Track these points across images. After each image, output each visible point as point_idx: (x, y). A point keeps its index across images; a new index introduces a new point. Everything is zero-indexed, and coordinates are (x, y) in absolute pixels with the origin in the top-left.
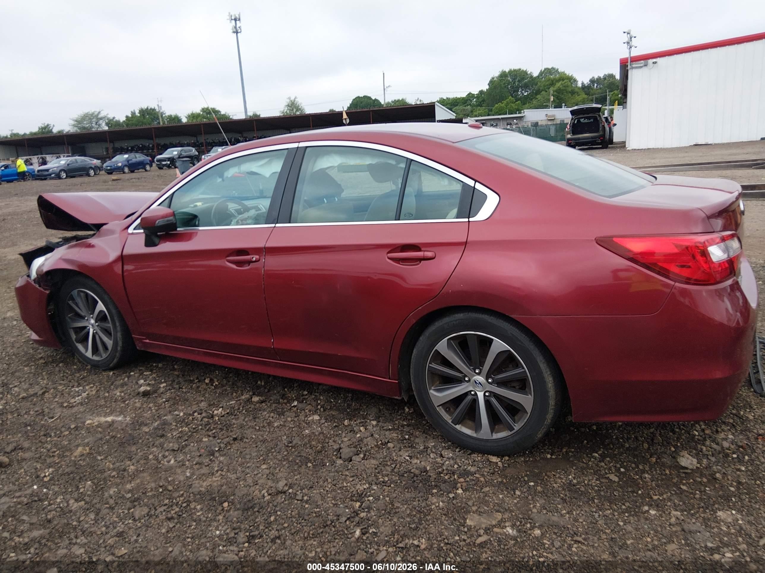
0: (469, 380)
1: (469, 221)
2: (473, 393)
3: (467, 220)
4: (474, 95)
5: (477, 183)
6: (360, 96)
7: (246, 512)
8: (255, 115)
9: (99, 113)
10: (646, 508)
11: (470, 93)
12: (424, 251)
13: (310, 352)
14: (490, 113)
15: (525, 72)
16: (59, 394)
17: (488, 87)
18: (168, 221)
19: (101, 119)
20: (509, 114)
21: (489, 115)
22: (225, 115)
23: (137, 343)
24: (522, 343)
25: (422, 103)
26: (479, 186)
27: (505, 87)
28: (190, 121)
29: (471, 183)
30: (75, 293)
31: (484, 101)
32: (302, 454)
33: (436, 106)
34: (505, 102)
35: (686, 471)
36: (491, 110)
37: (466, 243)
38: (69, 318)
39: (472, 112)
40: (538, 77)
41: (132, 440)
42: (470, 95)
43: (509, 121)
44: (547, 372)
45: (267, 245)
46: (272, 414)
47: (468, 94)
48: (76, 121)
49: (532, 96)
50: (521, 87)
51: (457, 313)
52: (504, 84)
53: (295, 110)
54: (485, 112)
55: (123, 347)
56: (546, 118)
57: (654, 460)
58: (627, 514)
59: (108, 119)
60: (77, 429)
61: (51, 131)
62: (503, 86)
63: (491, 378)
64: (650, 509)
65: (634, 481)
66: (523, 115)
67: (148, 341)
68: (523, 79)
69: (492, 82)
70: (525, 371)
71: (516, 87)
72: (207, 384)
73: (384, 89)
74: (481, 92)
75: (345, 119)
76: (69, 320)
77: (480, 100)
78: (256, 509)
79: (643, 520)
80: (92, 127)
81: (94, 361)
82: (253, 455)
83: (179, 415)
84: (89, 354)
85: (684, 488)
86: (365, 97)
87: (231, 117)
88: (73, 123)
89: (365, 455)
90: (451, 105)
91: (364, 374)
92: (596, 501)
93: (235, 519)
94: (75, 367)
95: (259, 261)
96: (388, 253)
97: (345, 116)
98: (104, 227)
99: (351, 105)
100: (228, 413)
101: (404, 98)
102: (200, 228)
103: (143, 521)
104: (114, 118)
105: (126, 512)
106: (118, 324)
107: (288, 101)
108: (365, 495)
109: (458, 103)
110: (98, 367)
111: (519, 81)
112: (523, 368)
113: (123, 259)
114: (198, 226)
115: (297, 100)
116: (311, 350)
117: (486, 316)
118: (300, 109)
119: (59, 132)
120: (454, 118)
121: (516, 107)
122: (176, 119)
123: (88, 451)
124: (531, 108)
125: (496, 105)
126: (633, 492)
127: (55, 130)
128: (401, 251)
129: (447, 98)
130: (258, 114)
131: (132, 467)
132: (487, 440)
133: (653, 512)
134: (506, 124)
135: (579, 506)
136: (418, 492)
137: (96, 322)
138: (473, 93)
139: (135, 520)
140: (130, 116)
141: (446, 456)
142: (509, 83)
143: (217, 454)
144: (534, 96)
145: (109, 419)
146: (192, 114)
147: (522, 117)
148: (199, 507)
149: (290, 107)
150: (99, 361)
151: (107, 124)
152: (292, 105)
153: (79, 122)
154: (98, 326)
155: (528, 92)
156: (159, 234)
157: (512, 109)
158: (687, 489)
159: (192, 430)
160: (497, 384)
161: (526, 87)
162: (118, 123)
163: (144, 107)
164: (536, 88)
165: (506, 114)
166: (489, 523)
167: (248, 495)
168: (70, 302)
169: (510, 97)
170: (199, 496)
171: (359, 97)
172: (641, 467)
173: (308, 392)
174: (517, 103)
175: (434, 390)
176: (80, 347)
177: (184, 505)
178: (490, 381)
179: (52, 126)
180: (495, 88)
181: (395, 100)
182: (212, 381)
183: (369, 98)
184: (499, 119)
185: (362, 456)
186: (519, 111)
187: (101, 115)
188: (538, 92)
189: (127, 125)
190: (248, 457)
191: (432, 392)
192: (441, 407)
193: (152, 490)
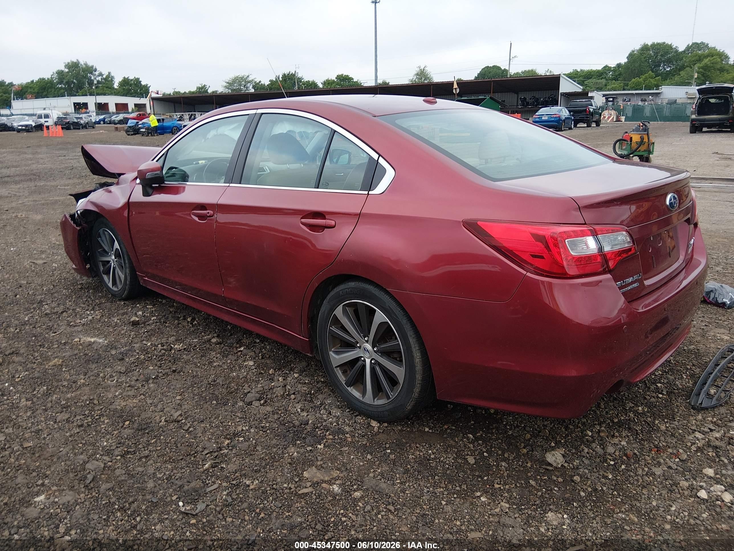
0: (360, 347)
1: (368, 194)
2: (362, 359)
3: (366, 192)
4: (611, 68)
5: (380, 157)
6: (490, 66)
7: (137, 432)
8: (385, 83)
9: (248, 76)
10: (478, 494)
11: (606, 66)
12: (328, 219)
13: (248, 303)
14: (626, 87)
15: (670, 46)
16: (74, 314)
17: (626, 60)
18: (156, 174)
19: (249, 82)
20: (645, 89)
21: (624, 90)
22: (357, 82)
23: (140, 278)
24: (397, 317)
25: (552, 74)
26: (381, 161)
27: (646, 61)
28: (325, 87)
29: (375, 156)
30: (101, 231)
31: (620, 74)
32: (216, 393)
33: (561, 78)
34: (644, 77)
35: (548, 468)
36: (627, 85)
37: (359, 215)
38: (99, 252)
39: (606, 85)
40: (684, 51)
41: (98, 360)
42: (607, 69)
43: (644, 97)
44: (415, 347)
45: (219, 202)
46: (218, 355)
47: (604, 67)
48: (228, 83)
49: (675, 71)
50: (664, 62)
51: (351, 281)
52: (645, 58)
53: (423, 79)
54: (620, 86)
55: (131, 282)
56: (685, 96)
57: (525, 451)
58: (455, 496)
59: (255, 82)
60: (65, 345)
61: (206, 91)
62: (643, 60)
63: (377, 347)
64: (481, 496)
65: (489, 467)
66: (660, 92)
67: (146, 279)
68: (667, 53)
69: (631, 56)
70: (399, 344)
71: (658, 62)
72: (188, 322)
73: (510, 59)
74: (619, 65)
75: (456, 89)
76: (98, 254)
77: (617, 74)
78: (147, 431)
79: (467, 504)
80: (241, 90)
81: (113, 290)
82: (178, 386)
83: (146, 345)
84: (110, 285)
85: (532, 482)
86: (494, 67)
87: (362, 84)
88: (225, 84)
89: (266, 402)
90: (584, 78)
91: (286, 329)
92: (436, 477)
93: (126, 436)
94: (100, 294)
95: (213, 216)
96: (302, 218)
97: (455, 86)
98: (122, 176)
99: (479, 74)
100: (184, 349)
101: (534, 68)
102: (188, 183)
103: (60, 424)
104: (260, 82)
105: (54, 414)
106: (127, 262)
107: (418, 69)
108: (240, 435)
109: (592, 76)
110: (116, 297)
111: (662, 55)
112: (398, 341)
113: (128, 204)
114: (187, 182)
115: (426, 69)
116: (248, 302)
117: (372, 287)
118: (428, 78)
119: (213, 92)
120: (581, 90)
121: (655, 83)
122: (313, 85)
123: (60, 363)
124: (672, 84)
125: (634, 80)
126: (480, 476)
127: (210, 91)
128: (313, 218)
129: (581, 70)
130: (387, 82)
131: (82, 381)
132: (369, 405)
133: (483, 499)
134: (640, 99)
135: (417, 479)
136: (284, 440)
137: (115, 258)
138: (610, 66)
139: (55, 422)
140: (274, 80)
141: (334, 414)
142: (650, 57)
143: (151, 381)
144: (678, 72)
145: (92, 340)
146: (328, 80)
147: (659, 93)
148: (106, 421)
149: (420, 76)
150: (116, 291)
151: (254, 87)
152: (422, 73)
153: (230, 84)
154: (116, 261)
155: (670, 67)
156: (153, 185)
157: (650, 84)
158: (534, 485)
159: (147, 358)
160: (381, 353)
161: (669, 61)
162: (263, 87)
163: (286, 72)
164: (680, 63)
165: (642, 90)
166: (322, 478)
167: (149, 418)
168: (99, 239)
169: (650, 72)
170: (112, 413)
171: (488, 67)
172: (506, 455)
173: (260, 341)
174: (657, 78)
175: (333, 351)
176: (105, 277)
177: (98, 417)
178: (375, 349)
179: (208, 86)
180: (634, 61)
181: (525, 71)
182: (193, 319)
183: (499, 68)
184: (632, 94)
185: (262, 402)
186: (657, 87)
187: (250, 79)
188: (683, 68)
189: (271, 89)
190: (172, 387)
191: (331, 353)
192: (338, 368)
193: (82, 401)
